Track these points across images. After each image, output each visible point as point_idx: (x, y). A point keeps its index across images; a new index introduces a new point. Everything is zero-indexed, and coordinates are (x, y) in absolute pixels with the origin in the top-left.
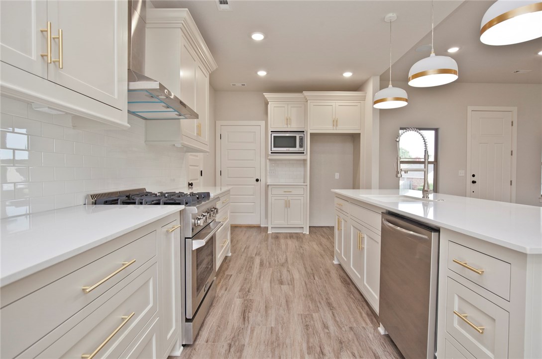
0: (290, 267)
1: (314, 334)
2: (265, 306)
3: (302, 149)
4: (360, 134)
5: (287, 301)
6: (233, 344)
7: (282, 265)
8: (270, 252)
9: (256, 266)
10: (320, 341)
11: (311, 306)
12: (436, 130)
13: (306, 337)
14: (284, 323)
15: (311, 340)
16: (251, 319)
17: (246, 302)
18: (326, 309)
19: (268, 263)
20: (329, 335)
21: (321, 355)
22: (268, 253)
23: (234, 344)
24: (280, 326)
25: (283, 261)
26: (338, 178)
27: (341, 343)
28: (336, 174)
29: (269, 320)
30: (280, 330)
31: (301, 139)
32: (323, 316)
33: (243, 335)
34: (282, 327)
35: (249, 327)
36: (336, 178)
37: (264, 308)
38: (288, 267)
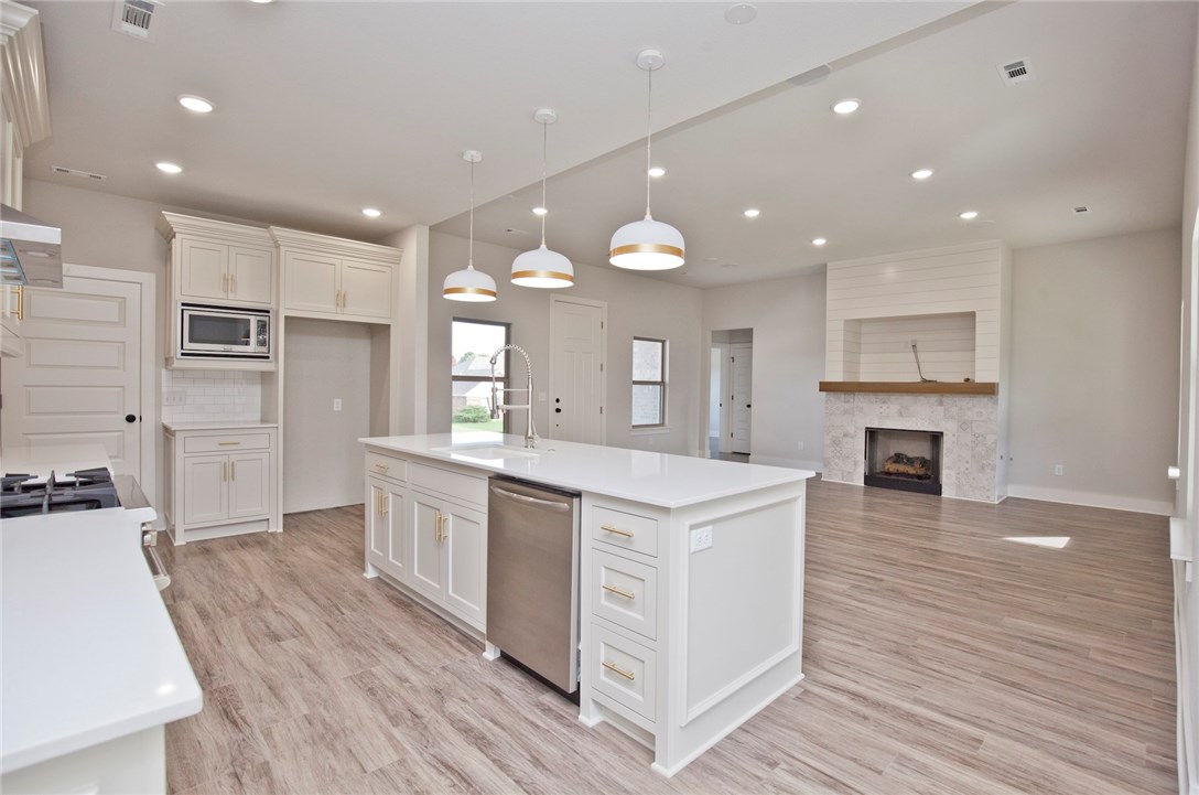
0: (277, 604)
1: (388, 697)
2: (266, 687)
3: (264, 349)
4: (389, 326)
5: (309, 665)
6: (239, 770)
7: (258, 605)
8: (208, 586)
9: (191, 622)
10: (405, 703)
11: (360, 658)
12: (508, 326)
13: (377, 705)
14: (326, 701)
15: (390, 707)
16: (250, 718)
17: (216, 695)
18: (391, 654)
19: (218, 609)
20: (414, 689)
21: (417, 720)
22: (205, 588)
23: (243, 769)
24: (321, 709)
25: (254, 597)
26: (340, 409)
27: (438, 692)
28: (336, 400)
29: (292, 706)
30: (325, 714)
31: (263, 328)
32: (390, 667)
33: (252, 749)
34: (325, 708)
35: (257, 731)
36: (335, 409)
37: (268, 691)
38: (274, 607)
